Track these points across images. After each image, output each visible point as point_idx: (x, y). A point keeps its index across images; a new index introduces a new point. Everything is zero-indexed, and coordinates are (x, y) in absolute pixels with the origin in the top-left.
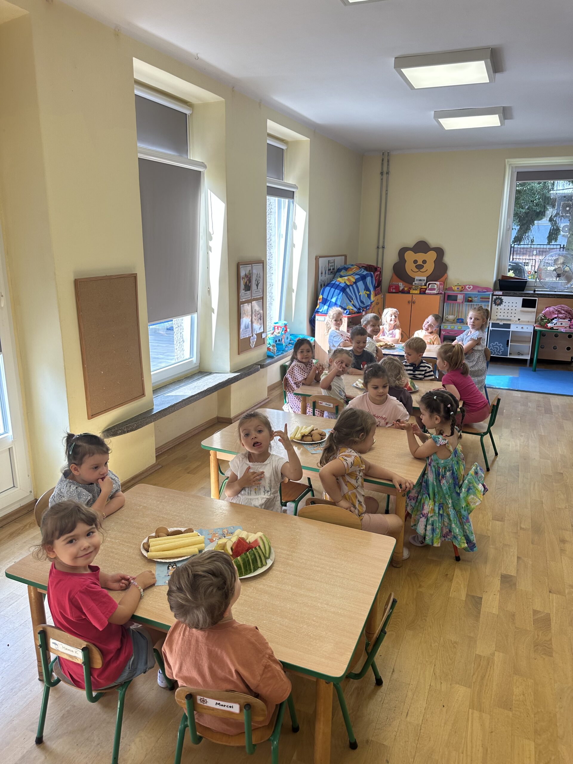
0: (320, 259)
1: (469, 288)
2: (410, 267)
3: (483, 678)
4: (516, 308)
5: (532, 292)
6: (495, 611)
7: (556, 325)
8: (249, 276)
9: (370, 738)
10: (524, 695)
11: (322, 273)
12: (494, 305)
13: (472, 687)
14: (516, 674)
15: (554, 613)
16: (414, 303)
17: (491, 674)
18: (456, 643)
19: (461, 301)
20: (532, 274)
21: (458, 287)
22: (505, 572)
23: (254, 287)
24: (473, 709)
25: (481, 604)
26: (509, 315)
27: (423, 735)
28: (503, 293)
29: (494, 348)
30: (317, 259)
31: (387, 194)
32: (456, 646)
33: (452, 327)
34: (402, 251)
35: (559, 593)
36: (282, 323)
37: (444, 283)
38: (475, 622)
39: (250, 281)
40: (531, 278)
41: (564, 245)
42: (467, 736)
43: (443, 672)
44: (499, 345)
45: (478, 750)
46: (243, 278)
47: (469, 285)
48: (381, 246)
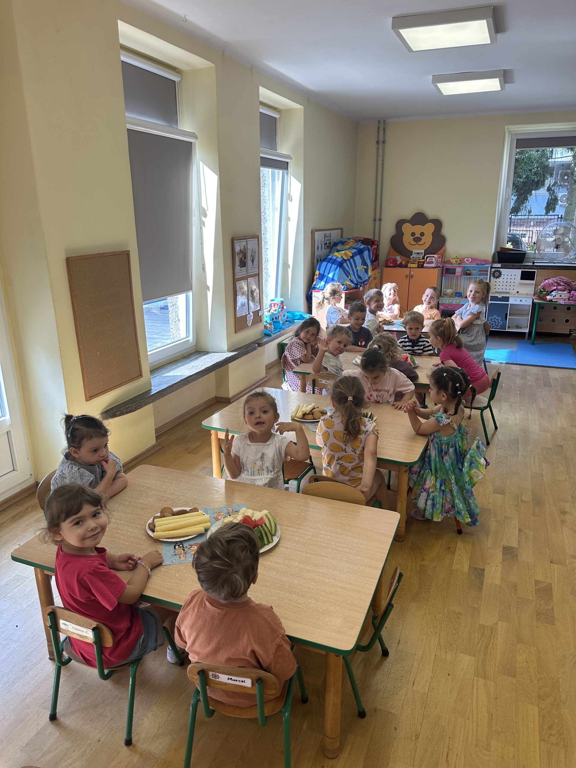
0: (316, 233)
1: (468, 261)
2: (407, 240)
3: (487, 647)
4: (514, 281)
5: (531, 264)
6: (497, 582)
7: (555, 298)
8: (244, 252)
9: (378, 707)
10: (527, 662)
11: (318, 248)
12: (492, 278)
13: (477, 657)
14: (519, 642)
15: (556, 582)
16: (412, 277)
17: (495, 643)
18: (459, 613)
19: (459, 274)
20: (531, 246)
21: (456, 260)
22: (506, 544)
23: (249, 263)
24: (478, 677)
25: (484, 575)
26: (508, 287)
27: (430, 702)
28: (502, 265)
29: (492, 322)
30: (313, 232)
31: (383, 164)
32: (460, 616)
33: (451, 301)
34: (400, 224)
35: (560, 563)
36: (279, 300)
37: (442, 256)
38: (478, 593)
39: (245, 256)
40: (530, 250)
41: (562, 216)
42: (473, 702)
43: (448, 642)
44: (498, 318)
45: (484, 716)
46: (238, 254)
47: (468, 258)
48: (377, 218)
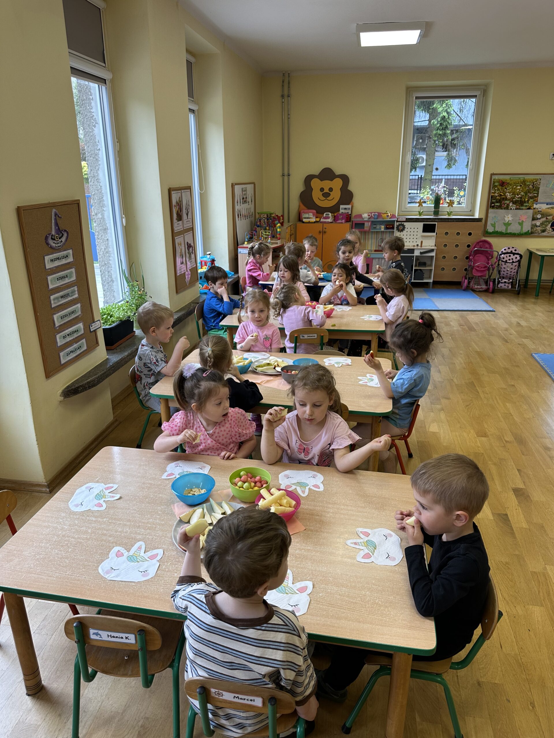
0: (236, 186)
2: (317, 196)
4: (417, 233)
5: (432, 217)
8: (180, 204)
9: (480, 680)
11: (237, 203)
12: (398, 231)
13: (544, 605)
16: (325, 232)
19: (368, 229)
22: (514, 486)
23: (184, 216)
25: (509, 521)
26: (411, 240)
27: (526, 664)
28: (406, 219)
30: (233, 186)
31: (289, 119)
34: (309, 179)
36: (208, 258)
38: (513, 539)
39: (181, 209)
46: (175, 206)
47: (375, 213)
48: (286, 173)
